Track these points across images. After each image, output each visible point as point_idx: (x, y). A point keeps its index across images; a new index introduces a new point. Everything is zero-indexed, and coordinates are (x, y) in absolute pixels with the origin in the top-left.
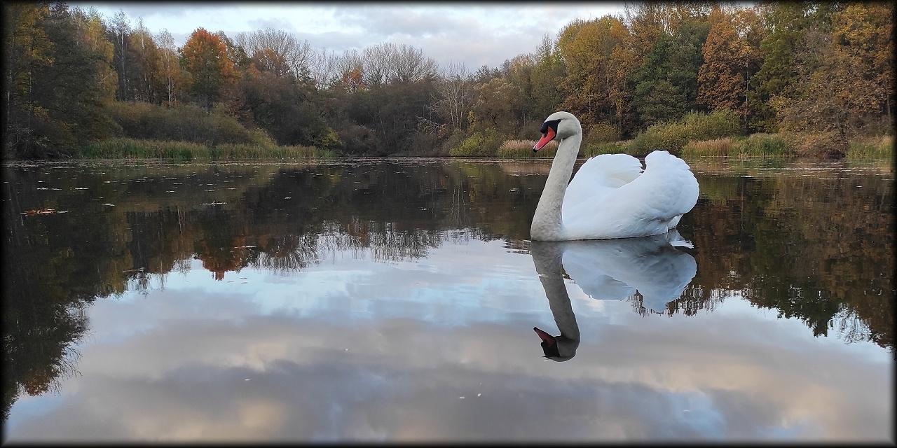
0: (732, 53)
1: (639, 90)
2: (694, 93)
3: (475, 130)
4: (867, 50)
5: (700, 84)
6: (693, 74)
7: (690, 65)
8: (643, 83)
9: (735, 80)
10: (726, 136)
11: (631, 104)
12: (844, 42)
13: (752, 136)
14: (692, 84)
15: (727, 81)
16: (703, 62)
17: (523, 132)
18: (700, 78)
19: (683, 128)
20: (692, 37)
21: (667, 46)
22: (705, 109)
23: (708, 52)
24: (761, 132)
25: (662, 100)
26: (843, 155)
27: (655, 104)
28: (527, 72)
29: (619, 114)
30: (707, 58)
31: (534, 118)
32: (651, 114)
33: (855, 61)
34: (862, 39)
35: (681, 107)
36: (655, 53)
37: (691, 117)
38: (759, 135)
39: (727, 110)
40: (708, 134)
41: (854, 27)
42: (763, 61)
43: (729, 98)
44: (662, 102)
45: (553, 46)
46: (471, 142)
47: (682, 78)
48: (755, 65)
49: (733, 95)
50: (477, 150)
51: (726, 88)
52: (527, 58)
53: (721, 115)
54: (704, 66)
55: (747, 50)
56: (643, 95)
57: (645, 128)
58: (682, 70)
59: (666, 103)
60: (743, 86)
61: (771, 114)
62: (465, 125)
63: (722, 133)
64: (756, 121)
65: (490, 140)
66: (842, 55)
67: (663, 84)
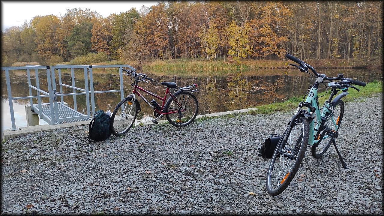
0: (102, 33)
1: (69, 44)
2: (90, 46)
4: (144, 36)
5: (92, 43)
6: (89, 40)
7: (88, 36)
8: (70, 42)
9: (104, 42)
10: (103, 61)
11: (66, 49)
12: (138, 33)
13: (112, 61)
14: (89, 43)
15: (101, 43)
16: (92, 36)
18: (92, 41)
19: (88, 59)
20: (87, 27)
21: (78, 29)
22: (95, 52)
23: (94, 33)
24: (115, 60)
26: (141, 68)
27: (76, 49)
28: (18, 34)
29: (62, 52)
32: (75, 53)
33: (142, 39)
34: (143, 33)
35: (86, 51)
36: (74, 31)
37: (90, 54)
39: (103, 53)
40: (97, 61)
41: (140, 29)
42: (113, 37)
43: (103, 48)
44: (79, 49)
45: (29, 25)
47: (86, 41)
48: (110, 38)
49: (104, 47)
51: (101, 45)
52: (17, 28)
53: (100, 54)
55: (107, 33)
56: (71, 46)
57: (73, 58)
58: (85, 38)
60: (107, 45)
61: (117, 54)
64: (113, 56)
66: (137, 37)
67: (78, 43)
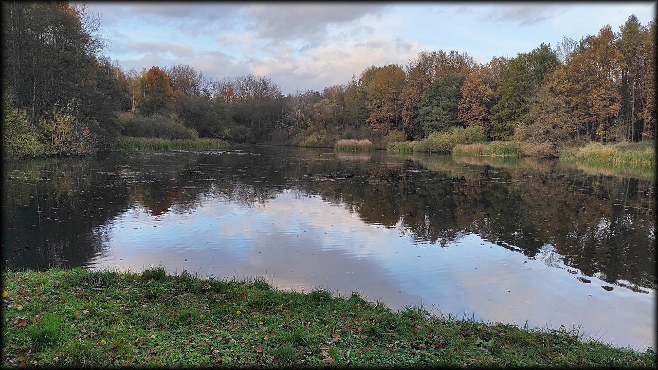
0: (480, 93)
3: (313, 131)
5: (459, 110)
7: (453, 99)
9: (481, 109)
10: (478, 142)
16: (462, 97)
18: (460, 107)
19: (451, 136)
22: (462, 125)
23: (465, 92)
24: (498, 140)
27: (432, 121)
29: (406, 125)
30: (464, 95)
37: (456, 130)
41: (559, 83)
42: (498, 99)
44: (436, 120)
45: (358, 81)
47: (449, 106)
49: (480, 117)
51: (477, 113)
52: (340, 87)
53: (473, 129)
54: (462, 100)
56: (424, 115)
58: (449, 102)
62: (306, 127)
63: (474, 140)
65: (324, 137)
67: (436, 109)
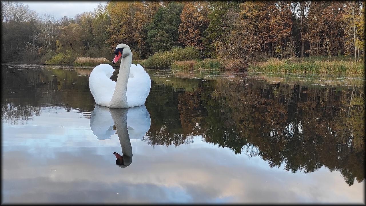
0: (195, 19)
1: (149, 34)
2: (177, 37)
3: (60, 51)
4: (255, 22)
5: (180, 33)
6: (176, 28)
7: (175, 23)
8: (151, 31)
9: (196, 32)
10: (192, 59)
11: (145, 41)
12: (245, 17)
13: (205, 60)
14: (176, 32)
15: (192, 33)
16: (181, 22)
17: (88, 53)
18: (180, 30)
19: (172, 55)
20: (175, 10)
21: (163, 13)
22: (182, 45)
23: (183, 17)
24: (209, 58)
25: (161, 40)
26: (246, 71)
27: (157, 42)
28: (90, 22)
29: (139, 46)
30: (183, 20)
31: (94, 46)
32: (156, 47)
33: (250, 27)
34: (253, 17)
35: (170, 44)
36: (157, 16)
37: (176, 49)
38: (208, 59)
39: (193, 47)
40: (184, 58)
41: (249, 11)
42: (209, 24)
44: (161, 41)
45: (104, 9)
46: (58, 57)
47: (171, 29)
48: (205, 26)
49: (196, 39)
50: (62, 62)
51: (192, 36)
52: (90, 14)
53: (190, 48)
54: (181, 24)
55: (201, 18)
56: (151, 37)
57: (153, 54)
58: (171, 26)
59: (163, 42)
60: (200, 35)
61: (213, 49)
62: (54, 48)
63: (191, 58)
64: (207, 52)
65: (69, 56)
66: (244, 24)
